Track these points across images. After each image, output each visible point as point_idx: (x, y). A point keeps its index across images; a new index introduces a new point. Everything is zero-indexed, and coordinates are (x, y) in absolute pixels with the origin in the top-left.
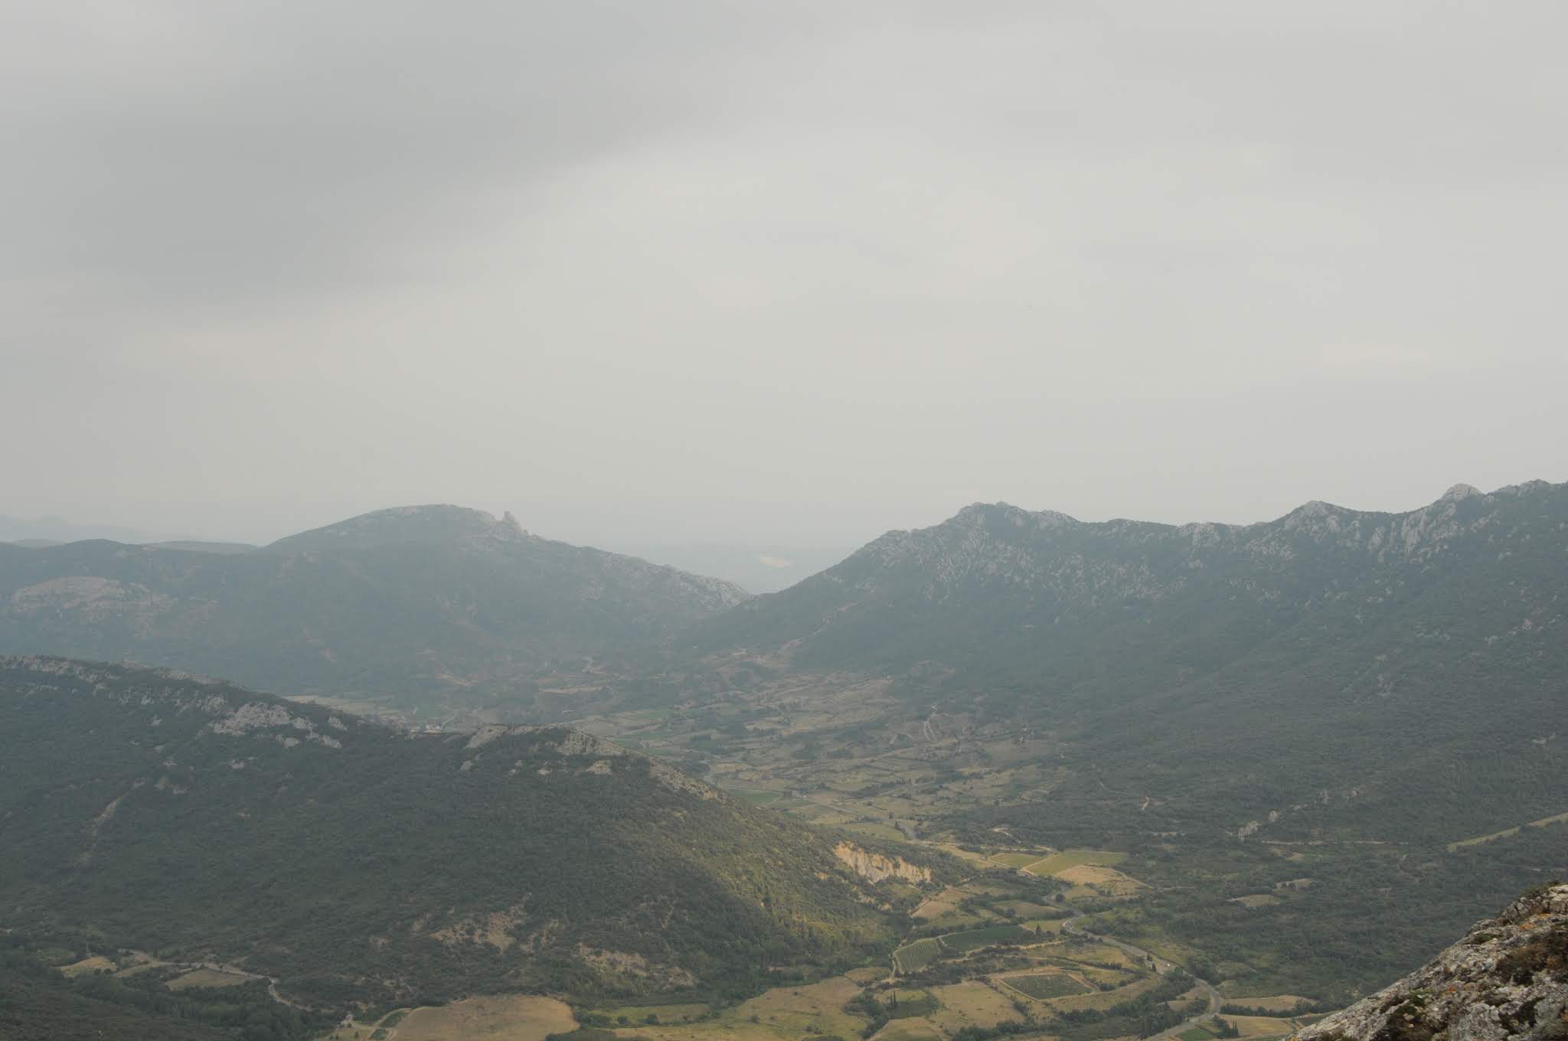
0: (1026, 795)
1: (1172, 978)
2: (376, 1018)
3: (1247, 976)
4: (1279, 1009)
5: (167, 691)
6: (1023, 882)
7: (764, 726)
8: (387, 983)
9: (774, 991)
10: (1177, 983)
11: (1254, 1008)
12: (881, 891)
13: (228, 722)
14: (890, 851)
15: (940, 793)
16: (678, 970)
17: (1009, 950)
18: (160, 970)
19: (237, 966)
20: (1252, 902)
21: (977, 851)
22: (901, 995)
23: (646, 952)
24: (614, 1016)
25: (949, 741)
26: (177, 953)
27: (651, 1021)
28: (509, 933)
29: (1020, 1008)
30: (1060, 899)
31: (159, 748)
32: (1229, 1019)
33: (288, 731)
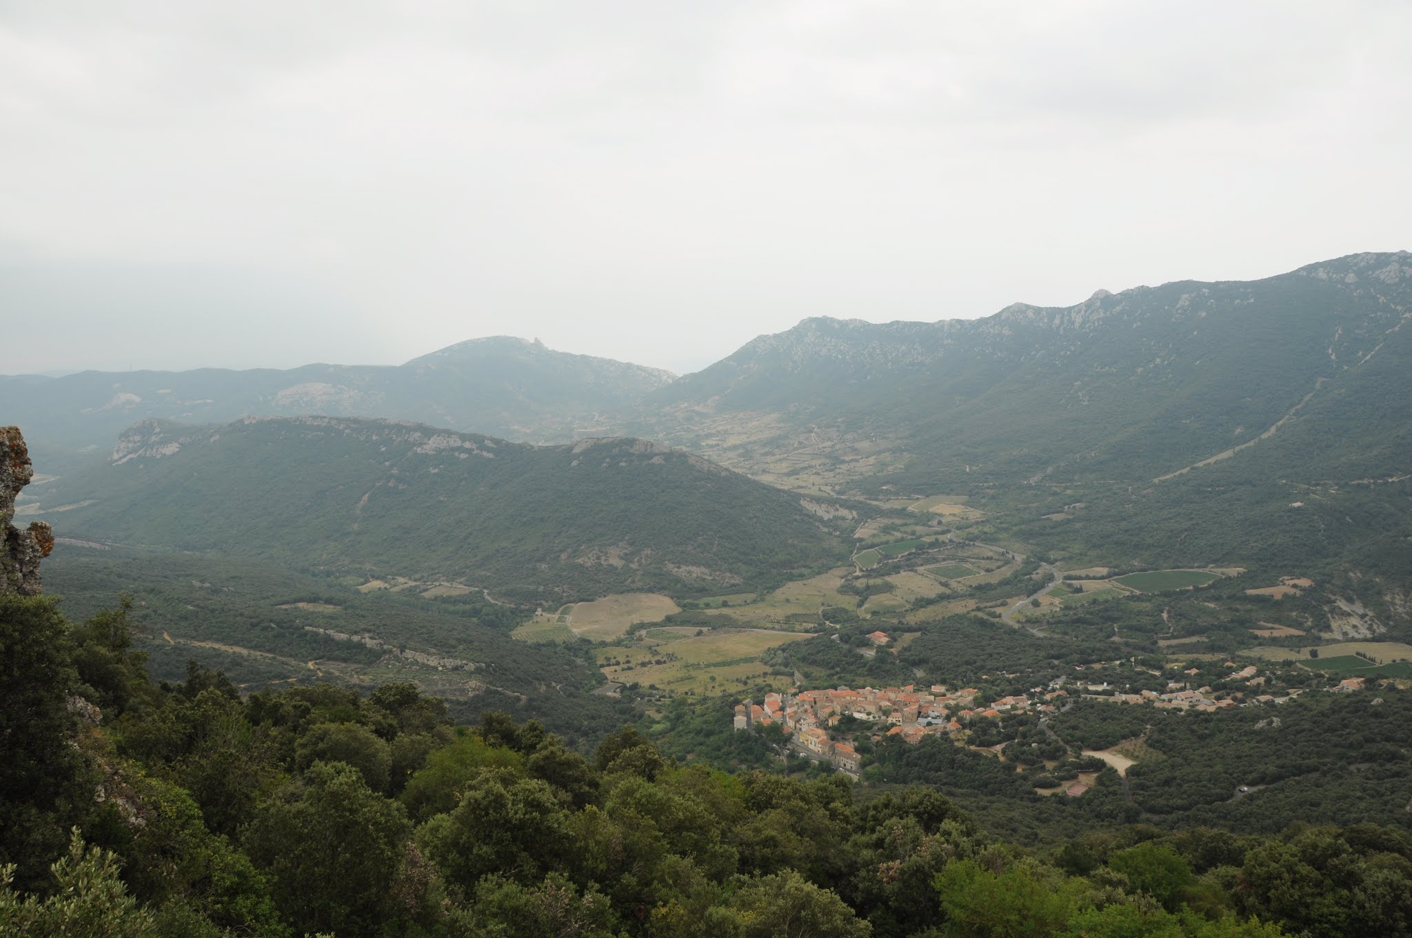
0: (890, 468)
1: (1027, 562)
2: (556, 610)
3: (1070, 558)
4: (1099, 575)
5: (387, 431)
6: (912, 515)
7: (710, 442)
8: (556, 589)
9: (790, 584)
10: (1030, 566)
11: (1083, 575)
12: (832, 524)
13: (425, 447)
14: (831, 502)
15: (837, 471)
16: (728, 574)
17: (923, 553)
18: (416, 586)
19: (461, 583)
20: (1057, 517)
21: (880, 500)
22: (872, 582)
23: (708, 566)
24: (702, 602)
25: (829, 443)
26: (423, 577)
27: (725, 604)
28: (622, 558)
29: (945, 585)
30: (940, 523)
31: (387, 463)
32: (1076, 583)
33: (461, 449)
